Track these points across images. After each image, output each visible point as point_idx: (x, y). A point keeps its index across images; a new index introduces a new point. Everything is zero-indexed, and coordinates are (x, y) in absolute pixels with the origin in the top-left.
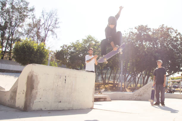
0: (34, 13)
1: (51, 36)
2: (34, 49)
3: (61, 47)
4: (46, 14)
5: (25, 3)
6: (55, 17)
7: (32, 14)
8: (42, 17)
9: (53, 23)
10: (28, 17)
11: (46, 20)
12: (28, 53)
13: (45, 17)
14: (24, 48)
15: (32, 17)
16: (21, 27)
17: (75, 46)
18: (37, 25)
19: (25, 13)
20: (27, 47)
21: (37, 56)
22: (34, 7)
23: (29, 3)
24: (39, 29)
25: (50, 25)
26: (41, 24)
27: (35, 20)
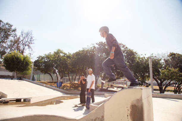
0: (16, 33)
1: (28, 50)
2: (21, 59)
3: (38, 57)
4: (24, 33)
5: (10, 26)
6: (31, 36)
7: (15, 33)
8: (21, 36)
9: (29, 40)
10: (12, 35)
11: (24, 38)
12: (16, 63)
13: (24, 36)
14: (13, 58)
15: (14, 36)
16: (5, 43)
17: (48, 57)
18: (17, 42)
19: (9, 33)
20: (16, 58)
21: (23, 64)
22: (16, 28)
23: (12, 25)
24: (19, 44)
25: (27, 42)
26: (20, 41)
27: (15, 38)
